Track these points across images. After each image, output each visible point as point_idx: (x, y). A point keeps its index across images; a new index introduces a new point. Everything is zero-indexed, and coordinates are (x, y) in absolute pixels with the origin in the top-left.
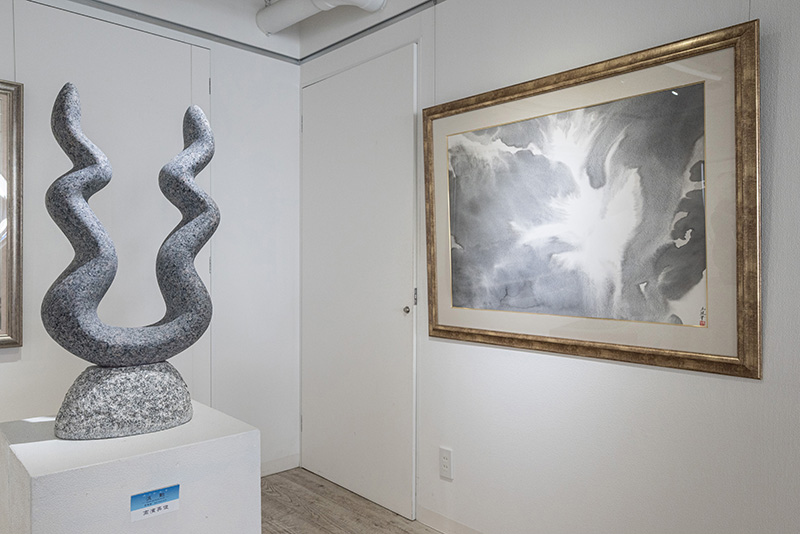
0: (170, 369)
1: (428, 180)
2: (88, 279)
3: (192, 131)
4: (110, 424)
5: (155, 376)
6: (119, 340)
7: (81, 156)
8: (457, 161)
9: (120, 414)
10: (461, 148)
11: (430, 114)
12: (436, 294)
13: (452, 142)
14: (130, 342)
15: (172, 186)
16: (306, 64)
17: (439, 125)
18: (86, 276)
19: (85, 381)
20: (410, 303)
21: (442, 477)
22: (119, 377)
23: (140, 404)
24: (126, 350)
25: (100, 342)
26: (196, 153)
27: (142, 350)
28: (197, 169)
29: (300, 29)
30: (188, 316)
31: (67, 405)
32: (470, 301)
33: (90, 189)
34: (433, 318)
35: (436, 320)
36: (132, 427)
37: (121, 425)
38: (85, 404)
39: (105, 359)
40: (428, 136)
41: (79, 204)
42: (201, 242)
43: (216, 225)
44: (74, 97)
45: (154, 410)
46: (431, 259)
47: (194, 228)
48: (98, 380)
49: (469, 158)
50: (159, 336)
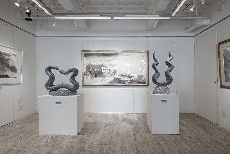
0: (167, 87)
1: (219, 57)
2: (157, 75)
3: (170, 55)
4: (159, 93)
5: (165, 87)
6: (160, 82)
7: (156, 61)
8: (225, 52)
9: (160, 91)
10: (226, 50)
11: (219, 44)
12: (221, 79)
13: (224, 49)
14: (162, 83)
15: (167, 63)
16: (195, 37)
17: (221, 46)
18: (156, 75)
19: (157, 87)
20: (216, 81)
21: (223, 116)
22: (160, 87)
23: (163, 90)
24: (161, 84)
25: (158, 83)
26: (170, 58)
27: (163, 84)
28: (170, 60)
29: (194, 31)
30: (169, 80)
31: (154, 90)
32: (229, 80)
33: (157, 64)
34: (221, 84)
35: (222, 85)
36: (162, 93)
37: (161, 93)
38: (156, 90)
39: (159, 85)
40: (219, 48)
41: (156, 66)
42: (171, 70)
43: (173, 68)
44: (155, 54)
45: (165, 92)
46: (220, 72)
47: (170, 68)
48: (158, 87)
49: (228, 52)
50: (165, 82)
